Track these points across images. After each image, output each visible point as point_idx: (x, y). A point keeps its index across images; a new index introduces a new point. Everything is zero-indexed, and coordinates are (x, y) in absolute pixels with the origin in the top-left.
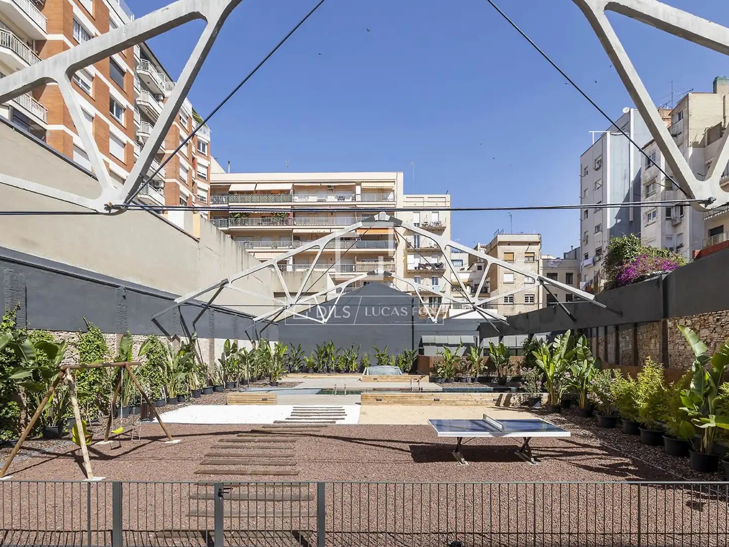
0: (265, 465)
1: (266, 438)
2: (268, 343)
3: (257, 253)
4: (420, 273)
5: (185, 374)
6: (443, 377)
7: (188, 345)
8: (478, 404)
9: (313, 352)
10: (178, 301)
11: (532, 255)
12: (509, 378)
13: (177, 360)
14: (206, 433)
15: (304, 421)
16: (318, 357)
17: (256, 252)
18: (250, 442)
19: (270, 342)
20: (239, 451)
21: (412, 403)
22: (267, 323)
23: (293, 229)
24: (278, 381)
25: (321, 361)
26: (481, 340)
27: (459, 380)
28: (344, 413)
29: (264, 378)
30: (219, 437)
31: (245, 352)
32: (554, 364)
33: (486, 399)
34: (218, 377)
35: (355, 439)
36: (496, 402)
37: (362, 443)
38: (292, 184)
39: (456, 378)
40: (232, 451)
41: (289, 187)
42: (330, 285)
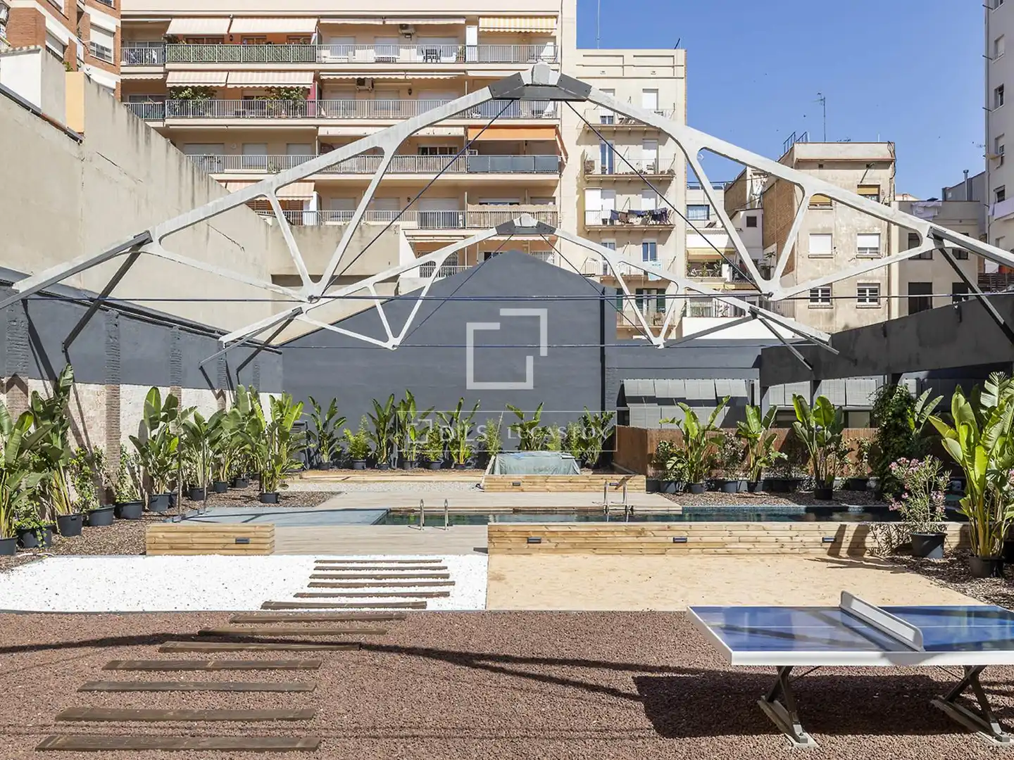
0: (228, 750)
1: (237, 654)
2: (256, 396)
3: (233, 184)
4: (615, 232)
5: (42, 475)
6: (679, 480)
7: (50, 401)
8: (783, 550)
9: (365, 419)
10: (21, 287)
11: (875, 191)
12: (838, 482)
13: (16, 440)
14: (75, 640)
15: (342, 600)
16: (378, 432)
17: (231, 181)
18: (193, 669)
19: (261, 394)
20: (159, 701)
21: (618, 550)
22: (254, 348)
23: (318, 126)
24: (279, 490)
25: (384, 441)
26: (764, 390)
27: (719, 486)
28: (447, 576)
29: (245, 483)
30: (110, 654)
31: (198, 419)
32: (987, 449)
33: (805, 539)
34: (130, 482)
35: (482, 657)
36: (828, 545)
37: (502, 670)
38: (316, 20)
39: (711, 481)
40: (136, 701)
41: (309, 26)
42: (407, 256)
